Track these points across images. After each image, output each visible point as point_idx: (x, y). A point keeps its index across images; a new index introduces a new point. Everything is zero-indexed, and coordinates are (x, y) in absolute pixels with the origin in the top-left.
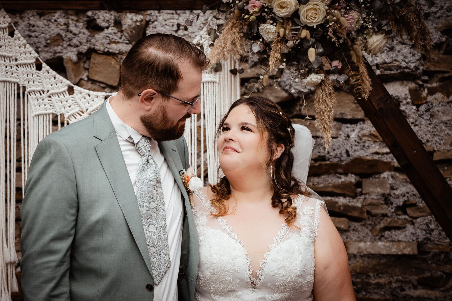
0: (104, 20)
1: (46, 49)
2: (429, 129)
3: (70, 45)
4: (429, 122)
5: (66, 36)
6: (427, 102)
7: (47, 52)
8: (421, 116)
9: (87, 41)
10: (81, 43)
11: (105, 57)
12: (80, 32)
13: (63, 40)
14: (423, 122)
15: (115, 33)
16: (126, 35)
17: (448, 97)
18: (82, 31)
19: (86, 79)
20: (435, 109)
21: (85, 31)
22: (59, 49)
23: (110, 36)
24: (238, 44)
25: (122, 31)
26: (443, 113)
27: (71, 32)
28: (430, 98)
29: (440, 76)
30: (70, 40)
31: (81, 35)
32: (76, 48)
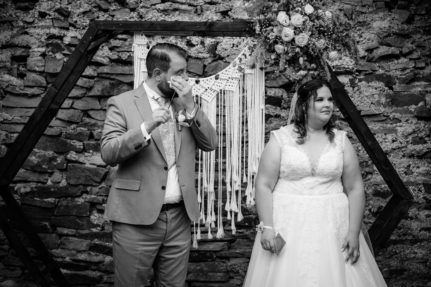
0: (195, 41)
2: (359, 99)
4: (359, 96)
6: (358, 86)
8: (355, 93)
11: (196, 60)
14: (356, 96)
15: (201, 48)
16: (207, 49)
17: (368, 83)
20: (362, 89)
23: (198, 49)
24: (264, 55)
25: (204, 47)
26: (366, 91)
28: (359, 84)
29: (364, 73)
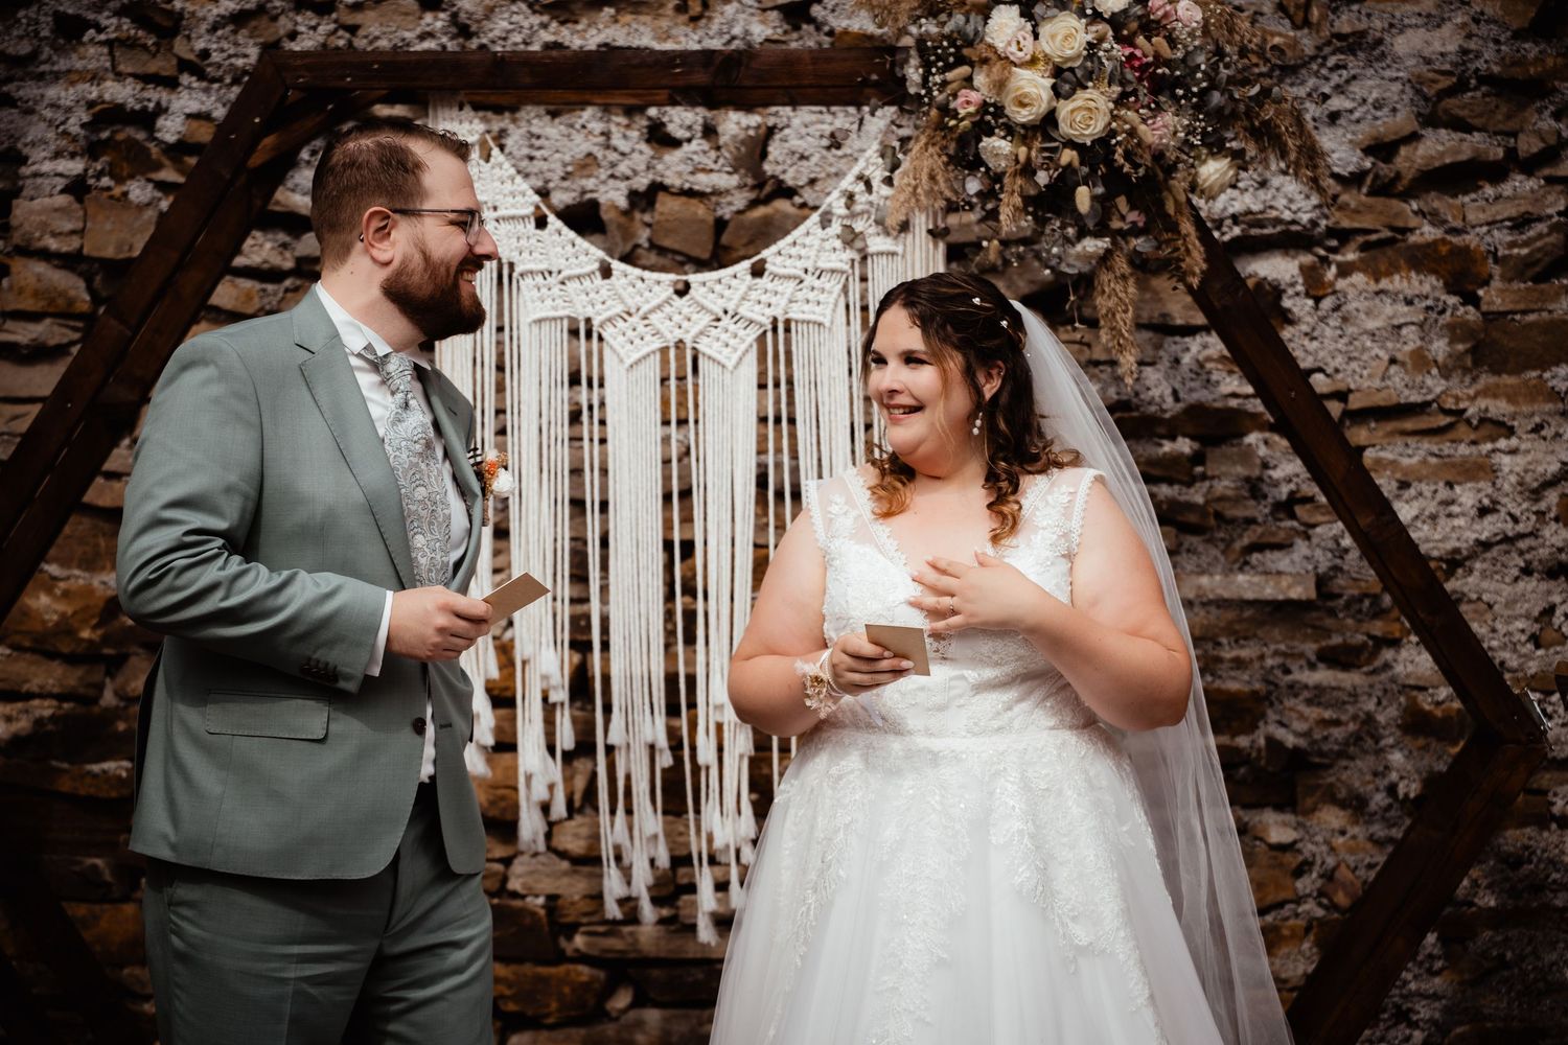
0: (681, 126)
1: (566, 184)
2: (1340, 346)
3: (612, 176)
4: (1339, 332)
5: (605, 157)
6: (1335, 292)
7: (566, 189)
8: (1323, 319)
9: (648, 168)
10: (635, 173)
11: (683, 199)
12: (633, 150)
13: (599, 166)
14: (1328, 332)
15: (705, 152)
16: (727, 155)
17: (1377, 281)
18: (637, 147)
19: (646, 245)
20: (1351, 306)
21: (644, 147)
22: (590, 183)
23: (695, 157)
24: (940, 178)
25: (718, 148)
26: (1367, 314)
27: (615, 150)
28: (1341, 284)
29: (1361, 239)
30: (613, 165)
31: (635, 155)
32: (626, 183)
